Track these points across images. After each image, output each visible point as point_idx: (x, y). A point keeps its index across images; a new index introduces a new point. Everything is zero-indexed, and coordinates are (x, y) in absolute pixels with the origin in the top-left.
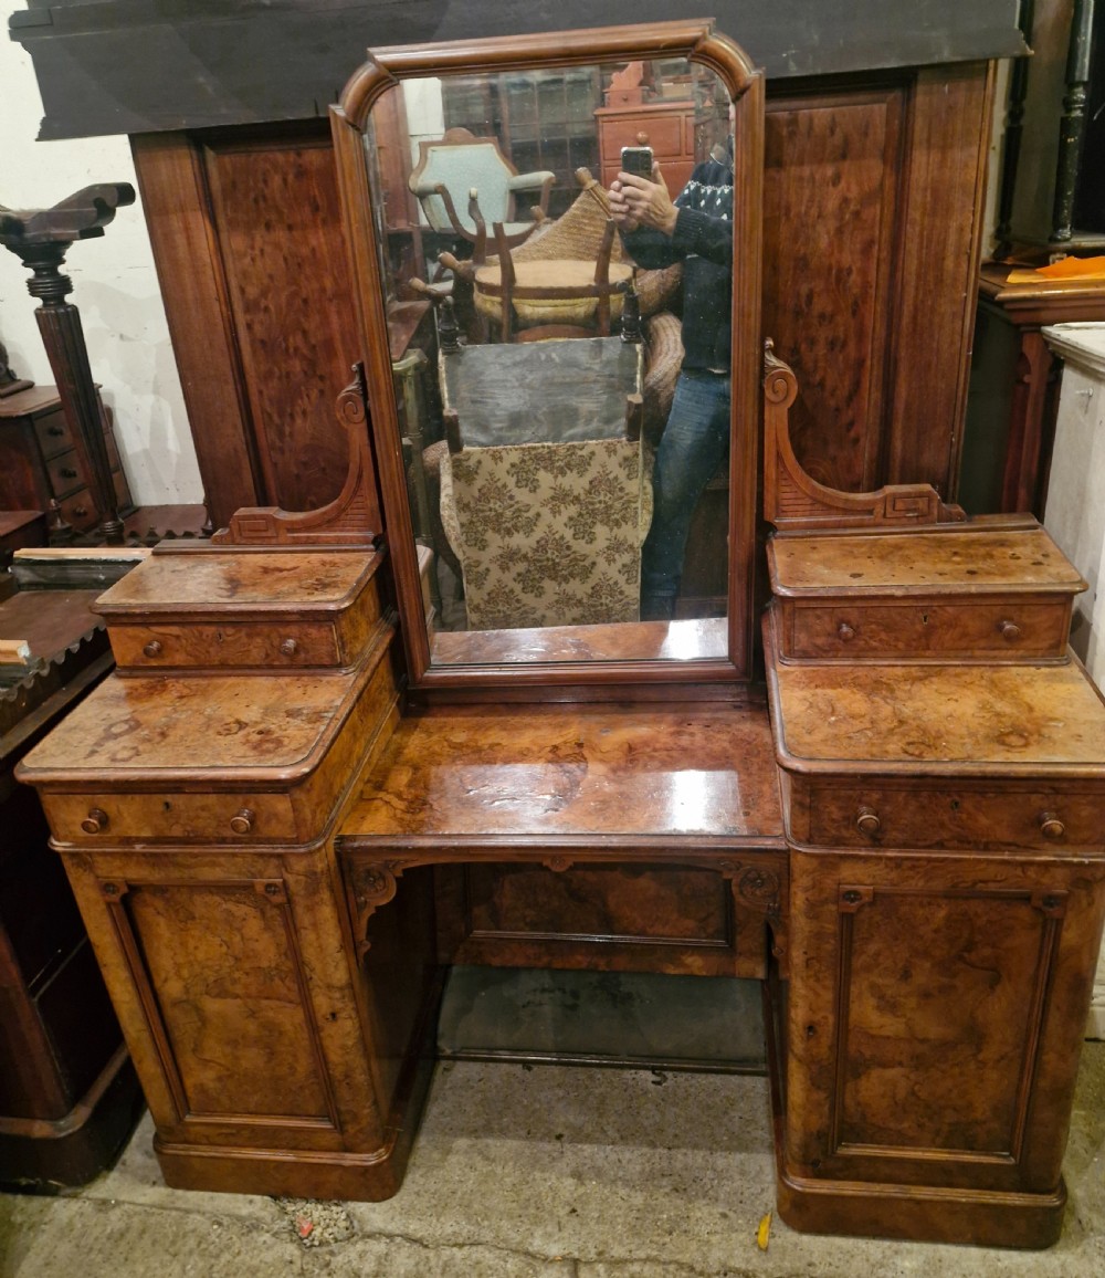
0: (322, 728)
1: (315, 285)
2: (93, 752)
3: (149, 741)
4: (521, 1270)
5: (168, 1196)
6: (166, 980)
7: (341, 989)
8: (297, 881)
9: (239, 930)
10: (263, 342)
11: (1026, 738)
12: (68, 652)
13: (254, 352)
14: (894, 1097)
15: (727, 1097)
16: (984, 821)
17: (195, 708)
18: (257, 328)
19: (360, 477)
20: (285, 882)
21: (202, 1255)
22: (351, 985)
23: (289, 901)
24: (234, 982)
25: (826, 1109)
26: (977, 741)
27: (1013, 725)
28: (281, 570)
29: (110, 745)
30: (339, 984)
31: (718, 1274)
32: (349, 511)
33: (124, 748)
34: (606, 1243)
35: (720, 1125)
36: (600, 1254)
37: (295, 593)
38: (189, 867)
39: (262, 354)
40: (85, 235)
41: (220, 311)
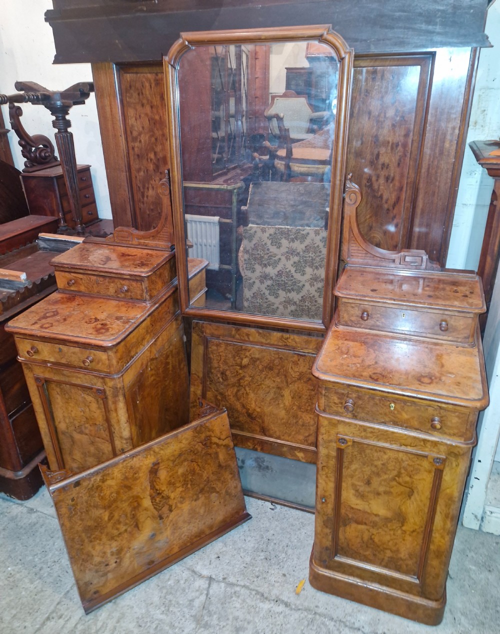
2: (36, 323)
3: (58, 322)
4: (189, 577)
7: (126, 439)
8: (109, 390)
9: (88, 406)
10: (138, 156)
11: (432, 380)
13: (134, 159)
14: (362, 539)
15: (302, 523)
16: (405, 416)
17: (82, 310)
18: (136, 149)
19: (166, 219)
20: (104, 390)
23: (106, 398)
24: (86, 428)
25: (330, 537)
27: (429, 373)
28: (129, 255)
29: (44, 321)
30: (126, 437)
31: (274, 600)
32: (161, 233)
33: (48, 323)
34: (228, 574)
35: (295, 534)
36: (224, 579)
37: (130, 266)
38: (68, 377)
39: (137, 161)
40: (76, 103)
41: (122, 140)
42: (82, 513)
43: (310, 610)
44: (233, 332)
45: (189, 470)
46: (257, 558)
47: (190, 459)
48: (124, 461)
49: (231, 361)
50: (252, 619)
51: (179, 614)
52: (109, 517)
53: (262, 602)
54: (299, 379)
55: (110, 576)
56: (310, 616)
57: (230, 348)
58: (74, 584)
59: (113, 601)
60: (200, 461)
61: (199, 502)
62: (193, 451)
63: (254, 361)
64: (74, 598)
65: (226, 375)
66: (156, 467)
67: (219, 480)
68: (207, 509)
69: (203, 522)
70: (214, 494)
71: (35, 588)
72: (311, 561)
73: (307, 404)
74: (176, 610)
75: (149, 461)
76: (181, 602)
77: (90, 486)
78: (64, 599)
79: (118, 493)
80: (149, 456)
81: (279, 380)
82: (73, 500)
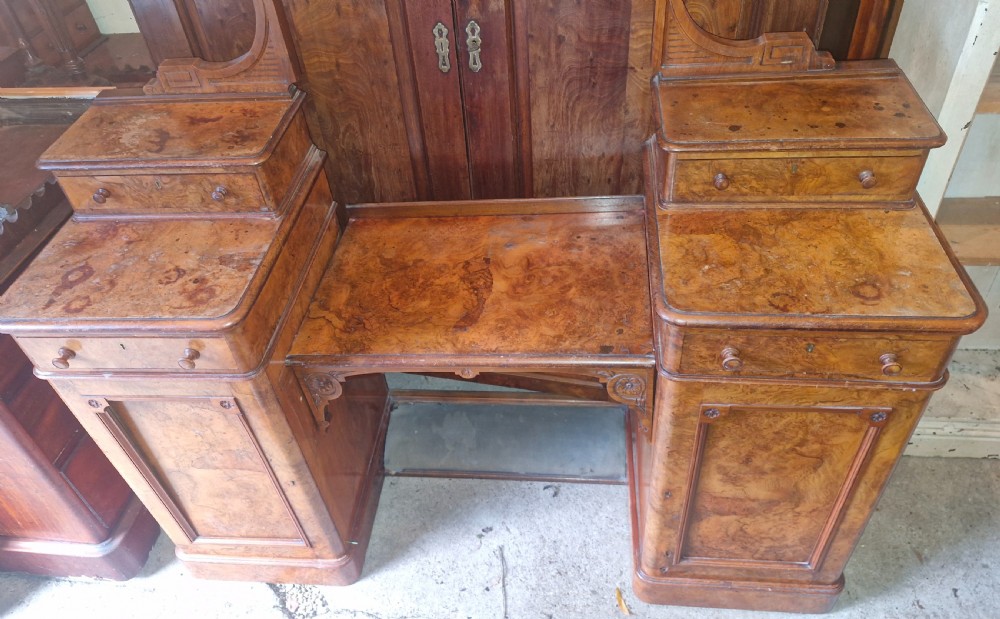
42: (611, 310)
45: (410, 301)
47: (399, 314)
48: (513, 351)
60: (383, 306)
62: (388, 322)
66: (462, 323)
67: (368, 271)
68: (410, 245)
69: (426, 233)
70: (387, 257)
75: (470, 336)
77: (584, 339)
79: (542, 314)
80: (468, 343)
82: (621, 332)
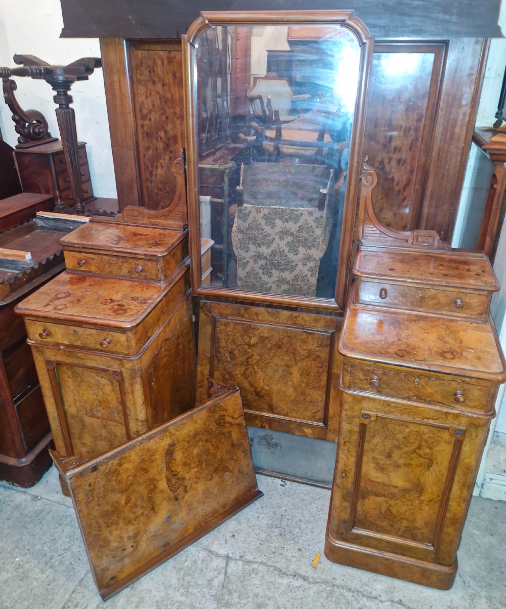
0: (146, 307)
1: (172, 111)
2: (48, 305)
3: (72, 302)
4: (205, 557)
5: (63, 499)
6: (69, 406)
7: (142, 421)
8: (126, 372)
9: (102, 389)
10: (147, 134)
11: (454, 355)
12: (48, 259)
13: (143, 137)
14: (380, 510)
15: (313, 497)
16: (429, 390)
17: (95, 291)
18: (145, 127)
19: (180, 198)
20: (121, 372)
21: (71, 527)
22: (147, 421)
23: (123, 380)
24: (98, 411)
25: (348, 511)
26: (431, 354)
27: (450, 348)
28: (141, 235)
29: (56, 302)
30: (141, 419)
31: (292, 575)
32: (174, 212)
33: (61, 304)
34: (244, 552)
35: (307, 509)
36: (241, 557)
37: (144, 246)
38: (83, 359)
39: (146, 139)
40: (79, 79)
41: (131, 118)
42: (99, 498)
43: (327, 583)
44: (242, 312)
45: (203, 450)
46: (272, 535)
47: (204, 439)
48: (141, 444)
49: (239, 340)
50: (272, 595)
51: (199, 594)
52: (126, 500)
53: (281, 577)
54: (308, 357)
55: (127, 560)
56: (329, 588)
57: (239, 327)
58: (88, 572)
59: (131, 586)
60: (214, 440)
61: (213, 482)
62: (208, 432)
63: (262, 339)
64: (89, 586)
65: (234, 354)
66: (172, 449)
67: (232, 459)
68: (221, 489)
69: (217, 502)
70: (227, 473)
71: (47, 578)
72: (327, 535)
73: (315, 382)
74: (195, 591)
75: (166, 442)
76: (200, 583)
77: (108, 470)
78: (78, 587)
79: (135, 476)
80: (165, 438)
81: (288, 358)
82: (90, 485)
